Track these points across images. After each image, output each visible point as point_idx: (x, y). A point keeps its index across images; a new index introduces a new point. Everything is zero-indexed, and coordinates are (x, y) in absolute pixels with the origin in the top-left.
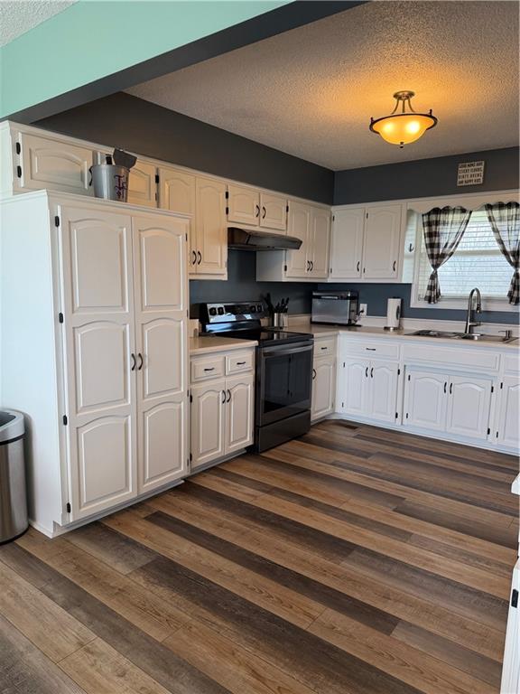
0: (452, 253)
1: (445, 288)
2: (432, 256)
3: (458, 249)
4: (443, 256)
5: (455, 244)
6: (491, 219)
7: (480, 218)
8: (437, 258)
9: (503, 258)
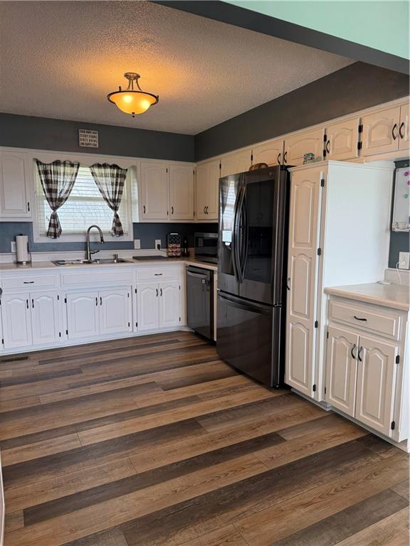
0: (67, 198)
1: (65, 226)
2: (50, 200)
3: (71, 195)
4: (61, 200)
5: (69, 191)
6: (93, 174)
7: (84, 172)
8: (56, 202)
9: (106, 203)
